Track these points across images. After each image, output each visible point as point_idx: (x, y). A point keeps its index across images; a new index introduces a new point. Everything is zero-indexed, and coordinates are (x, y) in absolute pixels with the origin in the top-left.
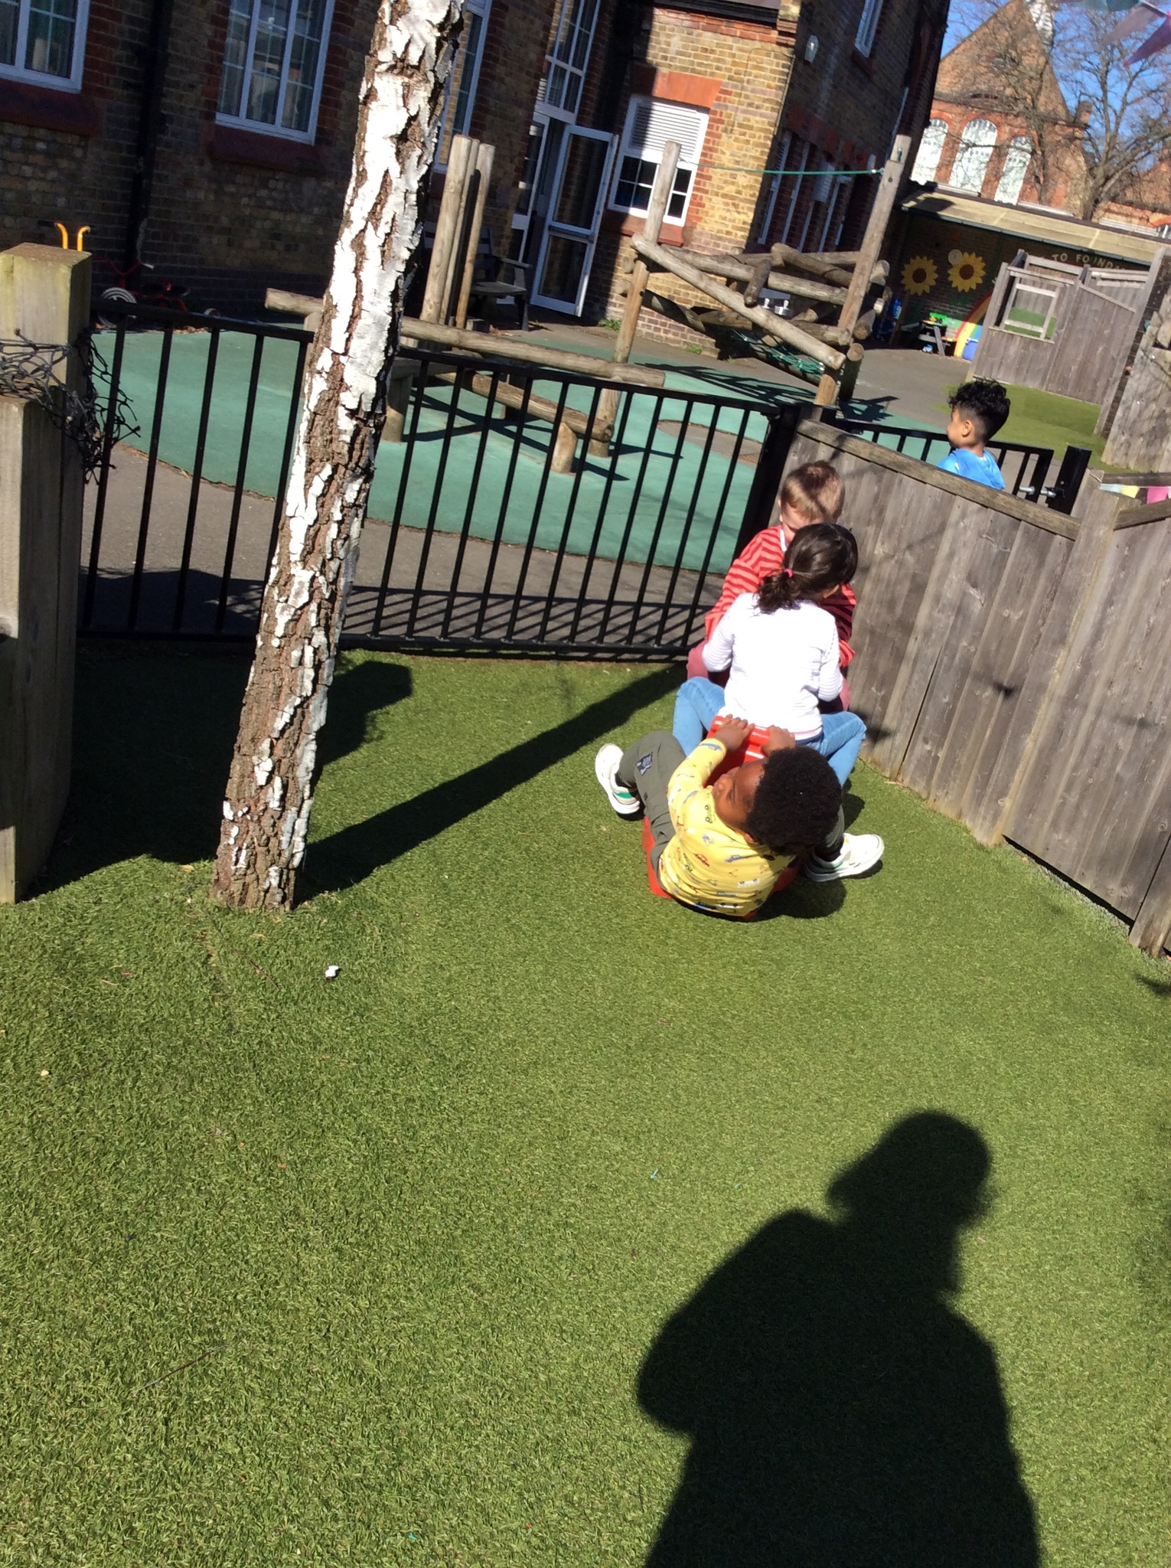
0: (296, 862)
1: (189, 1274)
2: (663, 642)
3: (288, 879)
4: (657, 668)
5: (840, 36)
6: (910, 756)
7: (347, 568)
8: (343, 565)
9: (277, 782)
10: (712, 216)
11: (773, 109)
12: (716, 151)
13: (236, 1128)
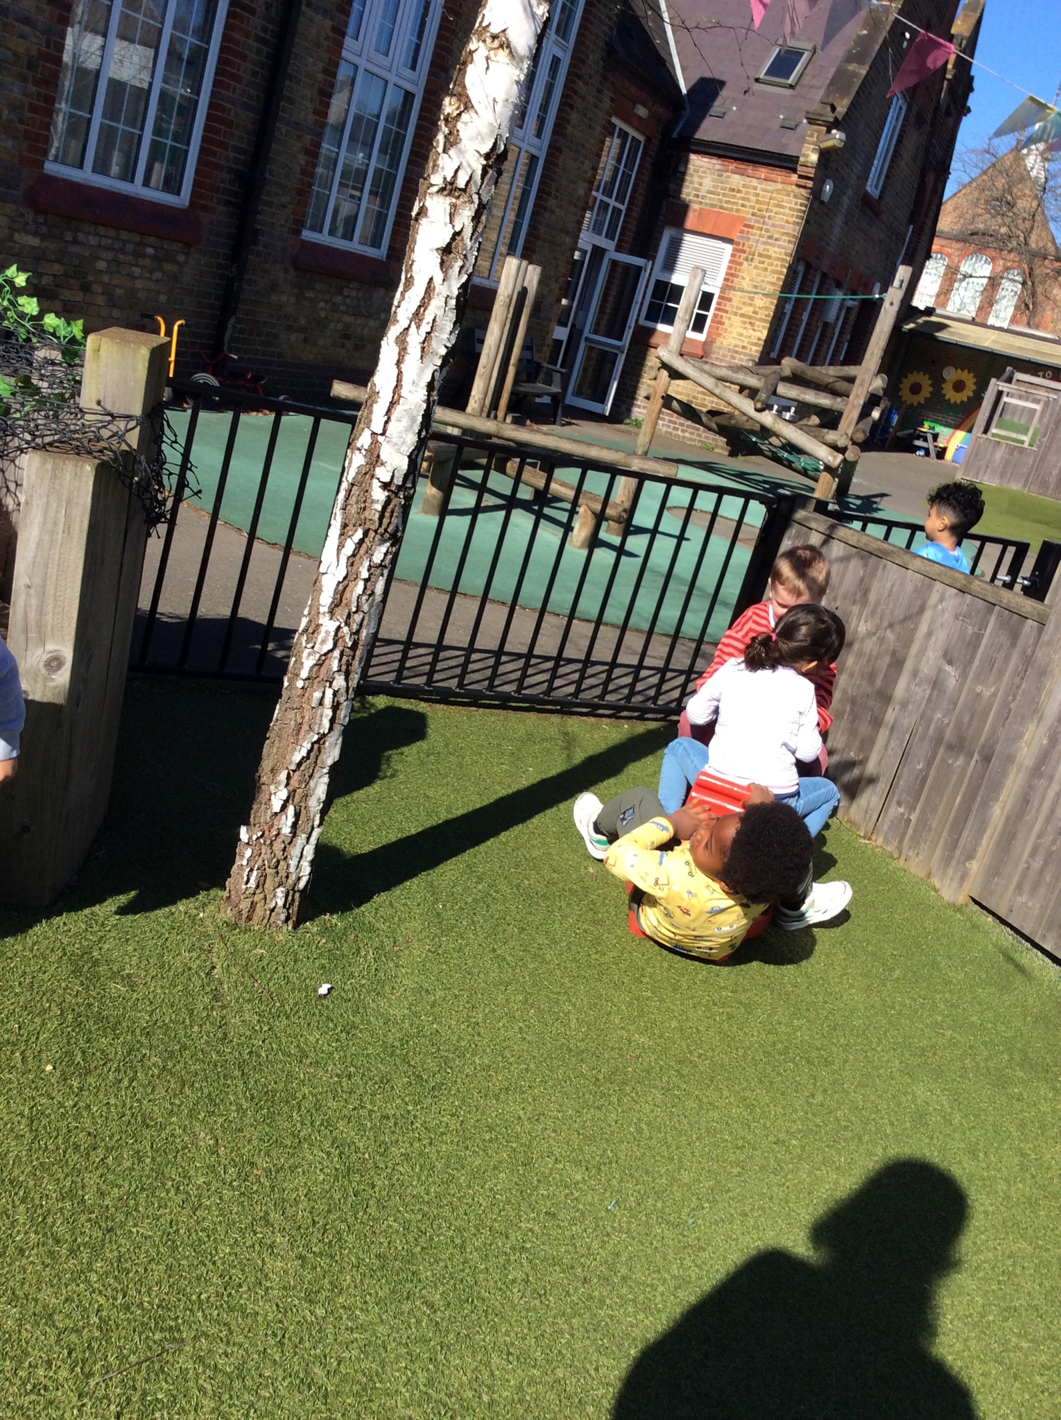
0: (302, 885)
1: (158, 1270)
2: (659, 702)
3: (293, 900)
4: (653, 725)
5: (853, 180)
6: (883, 819)
7: (369, 620)
8: (366, 618)
9: (291, 810)
10: (731, 332)
11: (790, 242)
12: (737, 276)
13: (219, 1133)
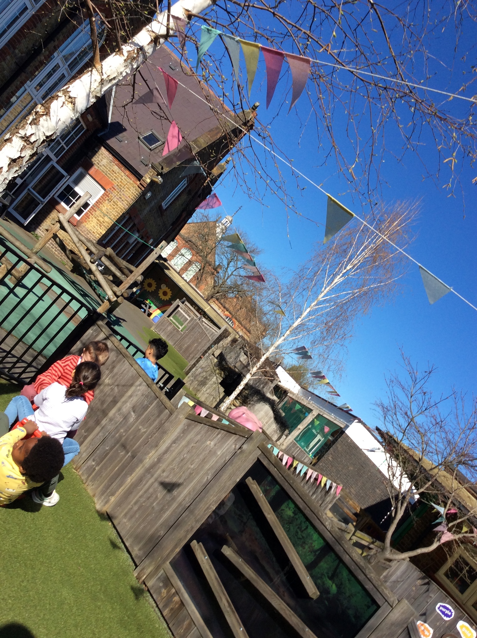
4: (4, 381)
5: (159, 198)
6: (85, 464)
10: (91, 223)
11: (127, 204)
12: (102, 204)
